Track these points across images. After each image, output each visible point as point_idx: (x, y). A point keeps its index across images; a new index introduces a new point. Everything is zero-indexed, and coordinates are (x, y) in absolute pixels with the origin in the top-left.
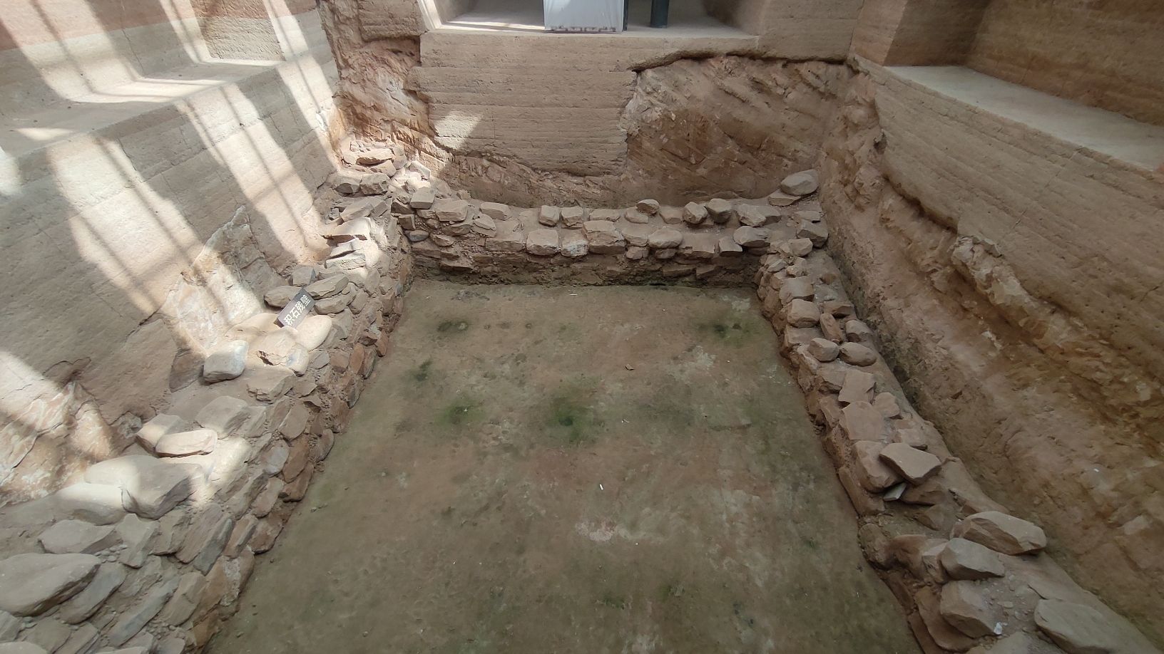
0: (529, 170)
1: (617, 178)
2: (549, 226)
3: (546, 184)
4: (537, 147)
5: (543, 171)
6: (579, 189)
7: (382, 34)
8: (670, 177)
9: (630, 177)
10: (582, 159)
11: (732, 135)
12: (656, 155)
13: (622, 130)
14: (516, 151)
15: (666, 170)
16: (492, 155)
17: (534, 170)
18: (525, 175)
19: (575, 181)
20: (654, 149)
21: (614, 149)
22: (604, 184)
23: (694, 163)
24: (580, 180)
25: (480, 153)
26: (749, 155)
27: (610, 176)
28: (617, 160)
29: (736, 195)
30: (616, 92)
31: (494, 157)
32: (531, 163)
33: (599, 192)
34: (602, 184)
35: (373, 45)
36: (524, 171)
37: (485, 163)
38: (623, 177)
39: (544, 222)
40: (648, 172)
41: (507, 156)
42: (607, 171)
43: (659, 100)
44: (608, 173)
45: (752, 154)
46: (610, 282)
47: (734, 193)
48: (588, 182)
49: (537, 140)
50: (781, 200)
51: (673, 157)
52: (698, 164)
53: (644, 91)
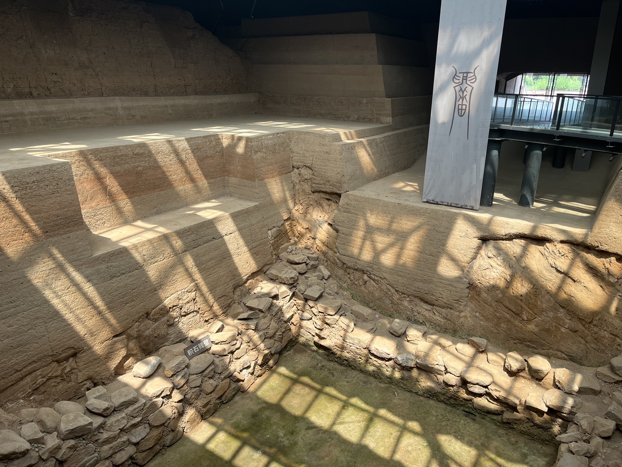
0: (393, 291)
1: (457, 313)
2: (395, 336)
3: (403, 302)
4: (401, 276)
5: (403, 293)
6: (427, 314)
7: (322, 190)
8: (502, 325)
9: (469, 315)
10: (432, 293)
11: (564, 306)
12: (491, 304)
13: (465, 280)
14: (386, 275)
15: (499, 318)
16: (370, 274)
17: (397, 291)
18: (390, 293)
19: (425, 307)
20: (490, 299)
21: (457, 292)
22: (447, 316)
23: (526, 319)
24: (429, 307)
25: (363, 271)
26: (581, 326)
27: (452, 311)
28: (458, 301)
29: (566, 357)
30: (462, 252)
31: (372, 276)
32: (395, 286)
33: (442, 320)
34: (445, 315)
35: (316, 194)
36: (390, 291)
37: (366, 277)
38: (463, 314)
39: (391, 331)
40: (483, 316)
41: (380, 278)
42: (450, 306)
43: (498, 264)
44: (451, 309)
45: (584, 326)
46: (428, 396)
47: (564, 355)
48: (434, 311)
49: (402, 272)
50: (605, 376)
51: (506, 310)
52: (529, 321)
53: (486, 255)
